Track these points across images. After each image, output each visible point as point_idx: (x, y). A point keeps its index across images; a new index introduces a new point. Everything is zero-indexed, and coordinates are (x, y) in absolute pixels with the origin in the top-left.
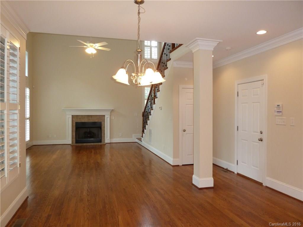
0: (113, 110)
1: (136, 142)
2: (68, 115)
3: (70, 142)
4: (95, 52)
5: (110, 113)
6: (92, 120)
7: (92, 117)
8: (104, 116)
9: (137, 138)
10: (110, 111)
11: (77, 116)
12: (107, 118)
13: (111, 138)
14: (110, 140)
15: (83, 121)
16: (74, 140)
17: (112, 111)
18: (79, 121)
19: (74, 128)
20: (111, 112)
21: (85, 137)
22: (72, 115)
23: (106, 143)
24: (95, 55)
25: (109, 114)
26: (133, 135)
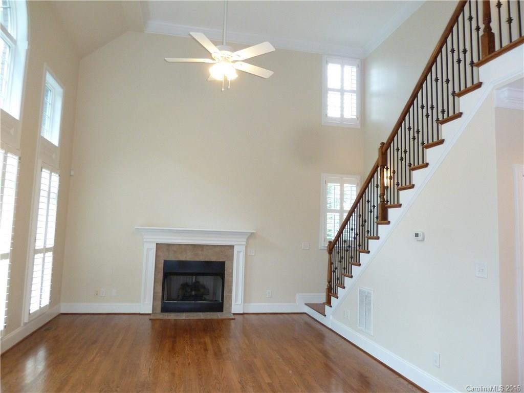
0: (252, 234)
1: (305, 313)
2: (147, 242)
3: (148, 309)
4: (233, 76)
5: (245, 240)
6: (202, 257)
7: (202, 250)
8: (232, 247)
9: (305, 304)
10: (247, 237)
11: (169, 245)
12: (239, 252)
13: (245, 301)
14: (244, 306)
15: (183, 258)
16: (159, 303)
17: (251, 236)
18: (172, 257)
19: (161, 275)
20: (247, 239)
21: (184, 298)
22: (157, 244)
23: (234, 314)
24: (234, 83)
25: (245, 243)
26: (298, 296)
